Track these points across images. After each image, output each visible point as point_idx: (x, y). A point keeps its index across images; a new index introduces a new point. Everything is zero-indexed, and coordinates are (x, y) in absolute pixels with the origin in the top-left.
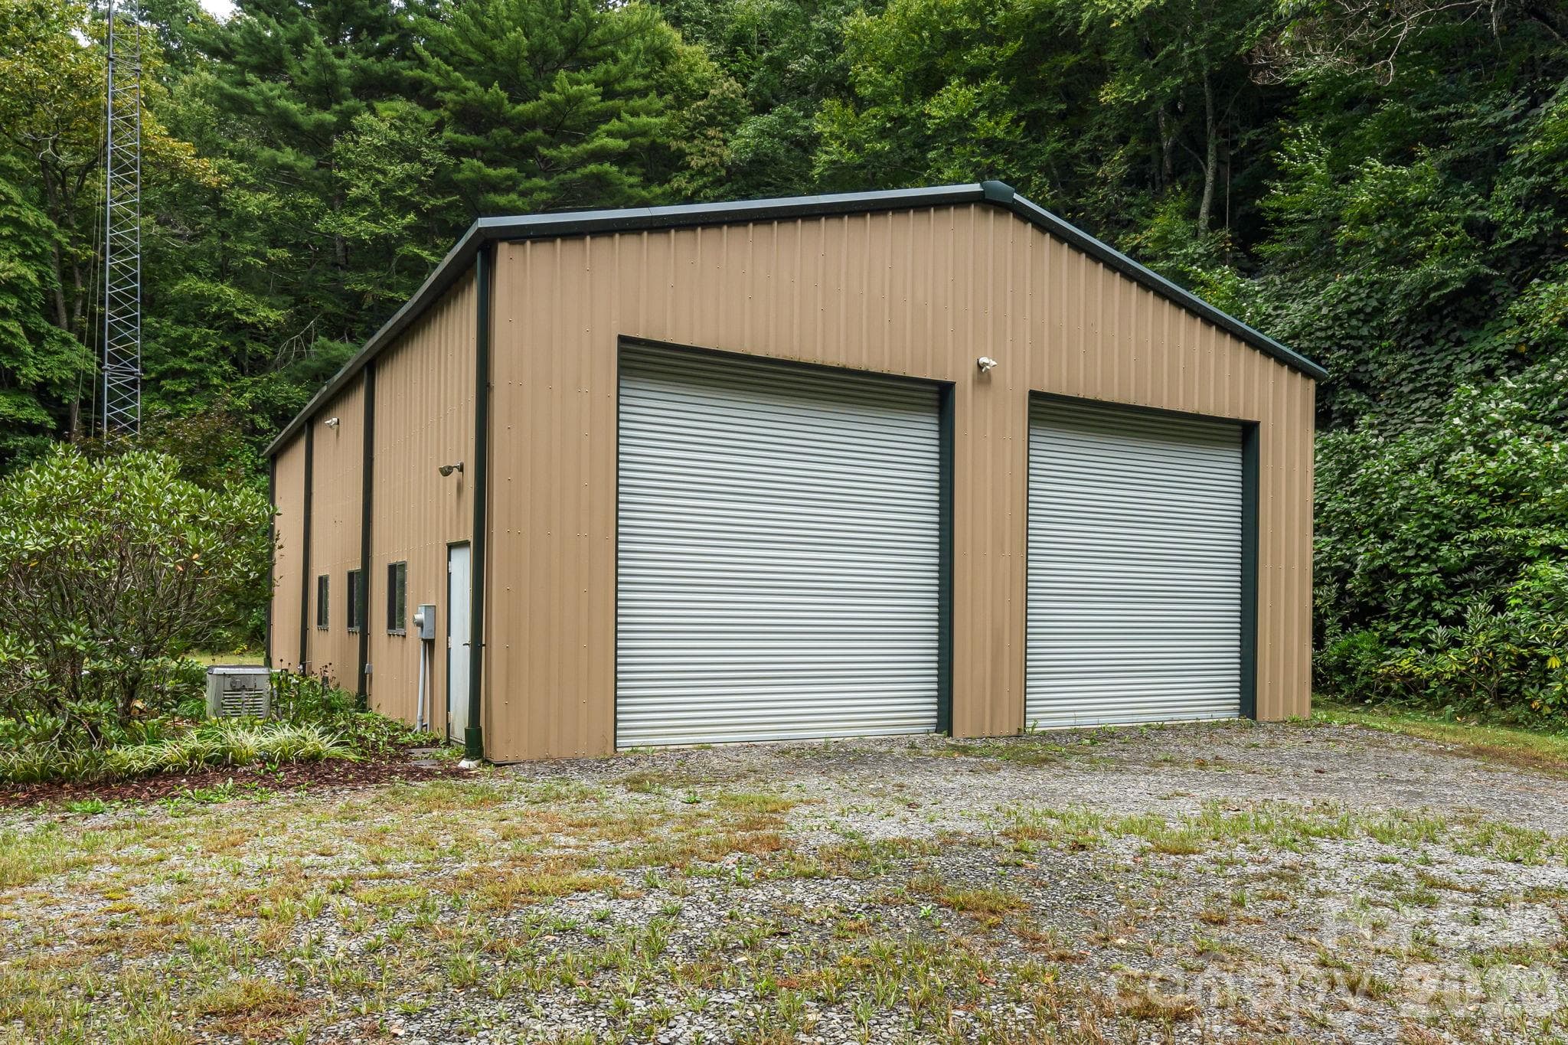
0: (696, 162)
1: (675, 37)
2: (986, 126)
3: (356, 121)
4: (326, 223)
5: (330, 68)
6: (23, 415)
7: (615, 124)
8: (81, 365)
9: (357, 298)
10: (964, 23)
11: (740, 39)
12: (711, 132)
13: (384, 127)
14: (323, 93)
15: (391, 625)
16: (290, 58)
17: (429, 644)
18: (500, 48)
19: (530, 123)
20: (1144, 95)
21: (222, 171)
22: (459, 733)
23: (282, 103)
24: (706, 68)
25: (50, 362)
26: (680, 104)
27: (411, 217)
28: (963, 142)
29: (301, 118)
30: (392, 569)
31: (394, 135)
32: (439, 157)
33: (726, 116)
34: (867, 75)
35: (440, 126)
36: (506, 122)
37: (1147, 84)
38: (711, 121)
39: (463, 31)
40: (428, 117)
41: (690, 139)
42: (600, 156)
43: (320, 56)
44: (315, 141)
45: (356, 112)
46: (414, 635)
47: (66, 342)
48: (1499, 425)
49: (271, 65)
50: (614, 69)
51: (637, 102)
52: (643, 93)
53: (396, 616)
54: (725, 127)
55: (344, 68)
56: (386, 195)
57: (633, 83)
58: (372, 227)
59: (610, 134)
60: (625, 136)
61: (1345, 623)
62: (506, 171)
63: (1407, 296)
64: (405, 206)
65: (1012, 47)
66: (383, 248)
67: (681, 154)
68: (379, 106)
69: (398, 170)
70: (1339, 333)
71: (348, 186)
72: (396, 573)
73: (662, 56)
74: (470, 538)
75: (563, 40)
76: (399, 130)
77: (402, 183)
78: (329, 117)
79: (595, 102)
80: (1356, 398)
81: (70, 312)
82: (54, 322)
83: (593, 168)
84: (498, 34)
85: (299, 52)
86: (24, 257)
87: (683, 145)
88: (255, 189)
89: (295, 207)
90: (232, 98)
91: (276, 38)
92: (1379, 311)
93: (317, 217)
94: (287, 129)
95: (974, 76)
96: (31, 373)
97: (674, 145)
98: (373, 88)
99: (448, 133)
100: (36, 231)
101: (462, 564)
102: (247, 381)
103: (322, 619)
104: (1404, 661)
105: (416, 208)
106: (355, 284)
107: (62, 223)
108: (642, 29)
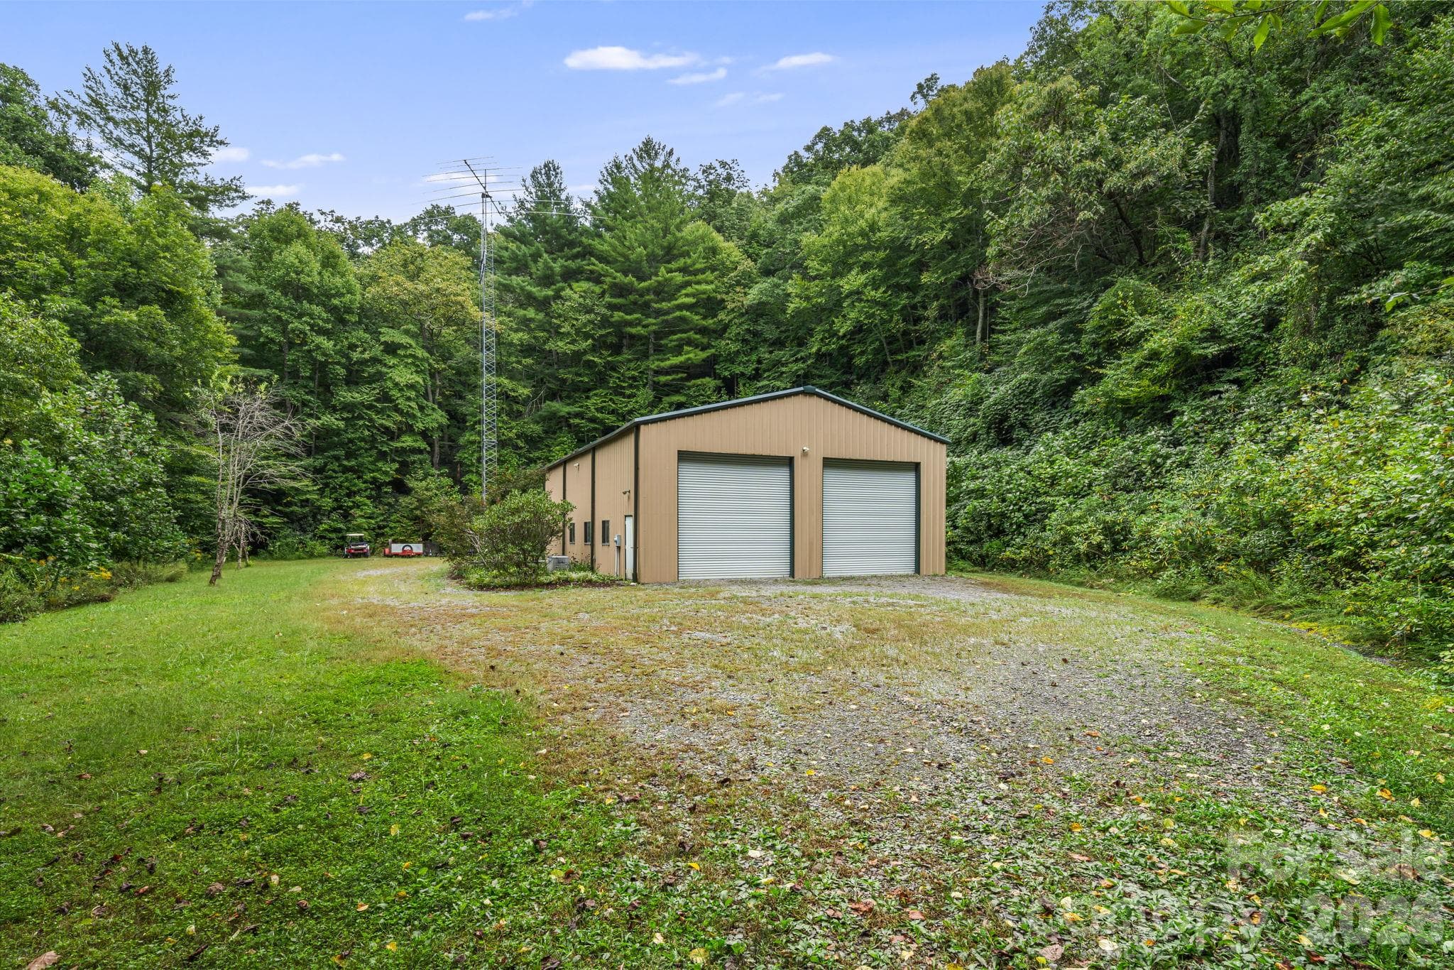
0: (730, 306)
1: (719, 238)
2: (871, 294)
3: (563, 294)
4: (550, 346)
5: (551, 268)
6: (416, 445)
7: (689, 290)
8: (440, 420)
9: (564, 381)
10: (859, 240)
11: (754, 236)
12: (738, 289)
13: (576, 296)
14: (547, 280)
15: (604, 541)
16: (531, 264)
17: (619, 548)
18: (633, 257)
19: (648, 290)
20: (942, 279)
21: (501, 323)
22: (630, 576)
23: (529, 288)
24: (737, 255)
25: (428, 419)
26: (723, 275)
27: (590, 341)
28: (860, 300)
29: (537, 294)
30: (604, 522)
31: (581, 300)
32: (604, 311)
33: (746, 281)
34: (813, 264)
35: (603, 294)
36: (636, 291)
37: (944, 273)
38: (738, 283)
39: (615, 249)
40: (597, 289)
41: (727, 293)
42: (681, 307)
43: (546, 263)
44: (543, 305)
45: (563, 289)
46: (613, 545)
47: (433, 409)
48: (1058, 452)
49: (520, 267)
50: (689, 261)
51: (700, 277)
52: (703, 271)
53: (605, 539)
54: (745, 286)
55: (557, 267)
56: (578, 331)
57: (698, 266)
58: (572, 347)
59: (687, 295)
60: (693, 295)
61: (991, 537)
62: (636, 316)
63: (1045, 385)
64: (587, 336)
65: (882, 254)
66: (577, 356)
67: (723, 301)
68: (575, 285)
69: (584, 318)
70: (1015, 402)
71: (559, 326)
72: (605, 524)
73: (714, 251)
74: (632, 513)
75: (662, 248)
76: (584, 298)
77: (585, 325)
78: (550, 293)
79: (679, 278)
80: (1023, 433)
81: (434, 393)
82: (427, 400)
83: (678, 314)
84: (631, 248)
85: (536, 262)
86: (417, 372)
87: (724, 296)
88: (516, 331)
89: (535, 338)
90: (504, 285)
91: (524, 255)
92: (1033, 392)
93: (545, 343)
94: (530, 300)
95: (865, 267)
96: (420, 426)
97: (719, 297)
98: (570, 276)
99: (608, 299)
100: (423, 360)
101: (630, 523)
102: (514, 424)
103: (572, 539)
104: (1008, 553)
105: (592, 337)
106: (564, 374)
107: (432, 354)
108: (702, 238)
